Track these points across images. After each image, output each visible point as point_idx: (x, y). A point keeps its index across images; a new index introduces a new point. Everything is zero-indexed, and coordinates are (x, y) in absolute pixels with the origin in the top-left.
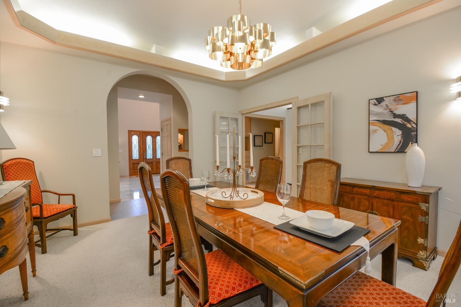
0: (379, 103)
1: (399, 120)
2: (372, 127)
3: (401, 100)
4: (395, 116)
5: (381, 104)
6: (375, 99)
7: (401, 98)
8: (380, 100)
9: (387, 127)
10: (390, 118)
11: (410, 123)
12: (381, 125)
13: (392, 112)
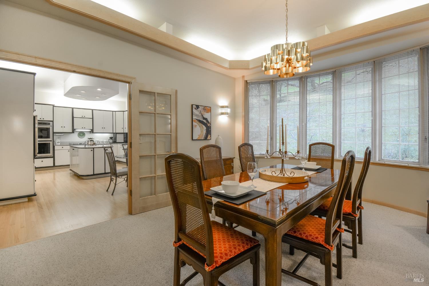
0: (197, 109)
1: (205, 121)
2: (194, 123)
3: (205, 110)
4: (204, 118)
5: (198, 109)
6: (196, 105)
7: (206, 109)
8: (198, 107)
9: (201, 124)
10: (202, 120)
11: (209, 124)
12: (198, 122)
13: (202, 115)
